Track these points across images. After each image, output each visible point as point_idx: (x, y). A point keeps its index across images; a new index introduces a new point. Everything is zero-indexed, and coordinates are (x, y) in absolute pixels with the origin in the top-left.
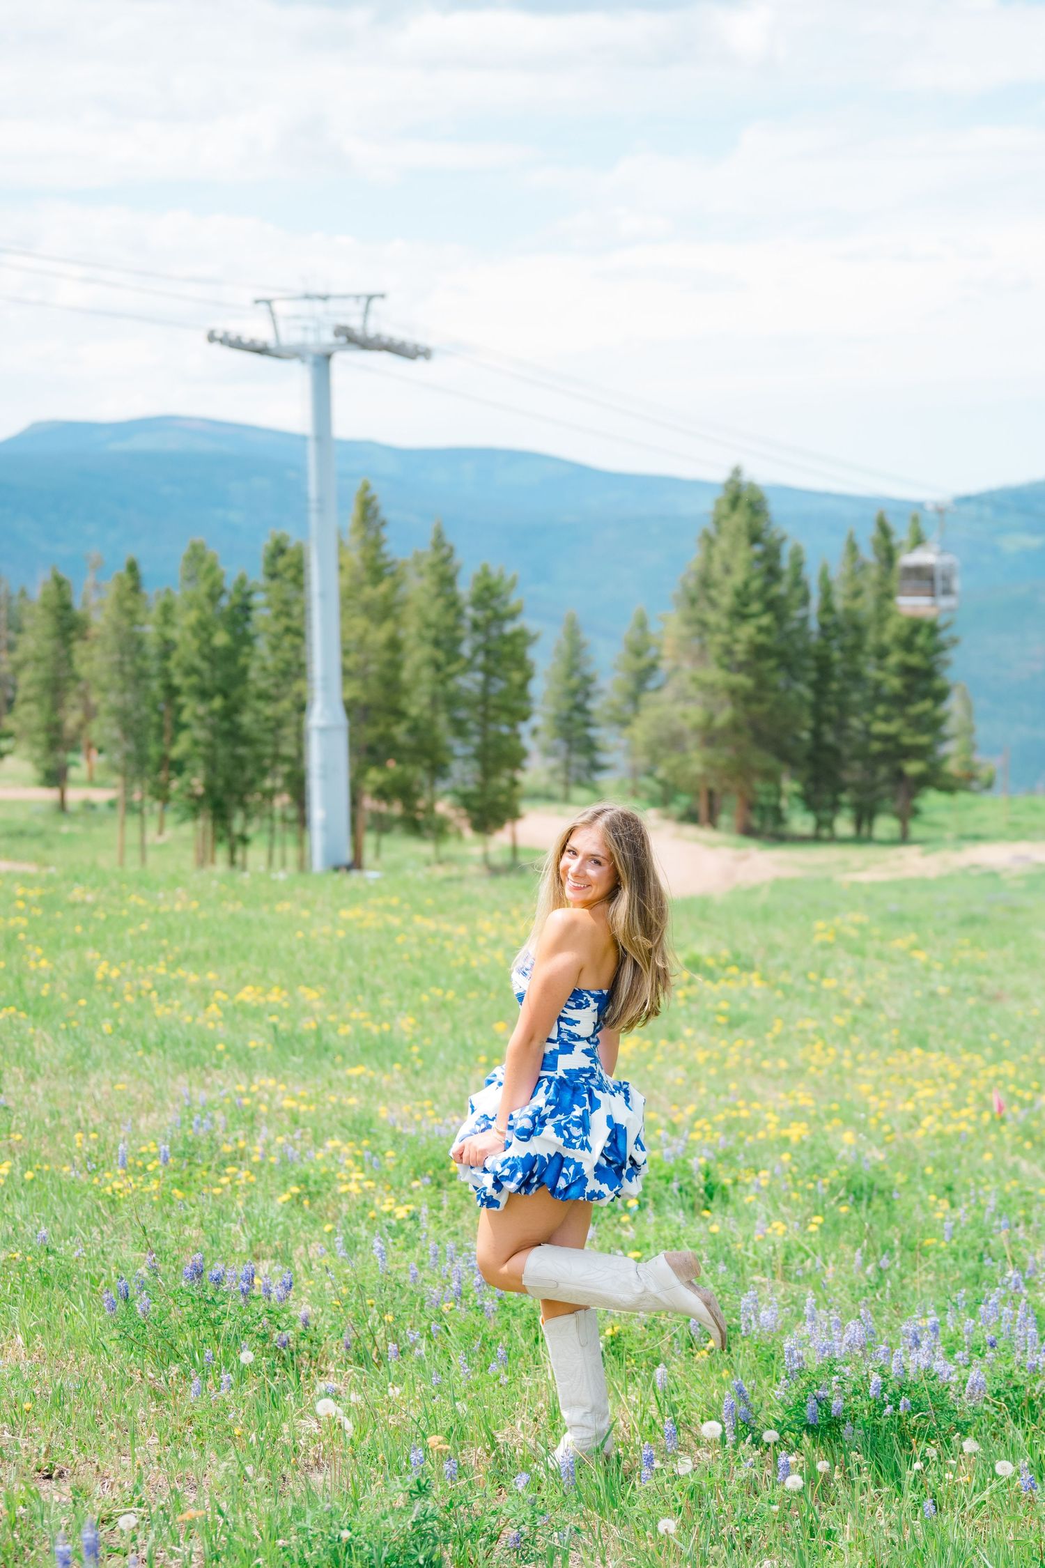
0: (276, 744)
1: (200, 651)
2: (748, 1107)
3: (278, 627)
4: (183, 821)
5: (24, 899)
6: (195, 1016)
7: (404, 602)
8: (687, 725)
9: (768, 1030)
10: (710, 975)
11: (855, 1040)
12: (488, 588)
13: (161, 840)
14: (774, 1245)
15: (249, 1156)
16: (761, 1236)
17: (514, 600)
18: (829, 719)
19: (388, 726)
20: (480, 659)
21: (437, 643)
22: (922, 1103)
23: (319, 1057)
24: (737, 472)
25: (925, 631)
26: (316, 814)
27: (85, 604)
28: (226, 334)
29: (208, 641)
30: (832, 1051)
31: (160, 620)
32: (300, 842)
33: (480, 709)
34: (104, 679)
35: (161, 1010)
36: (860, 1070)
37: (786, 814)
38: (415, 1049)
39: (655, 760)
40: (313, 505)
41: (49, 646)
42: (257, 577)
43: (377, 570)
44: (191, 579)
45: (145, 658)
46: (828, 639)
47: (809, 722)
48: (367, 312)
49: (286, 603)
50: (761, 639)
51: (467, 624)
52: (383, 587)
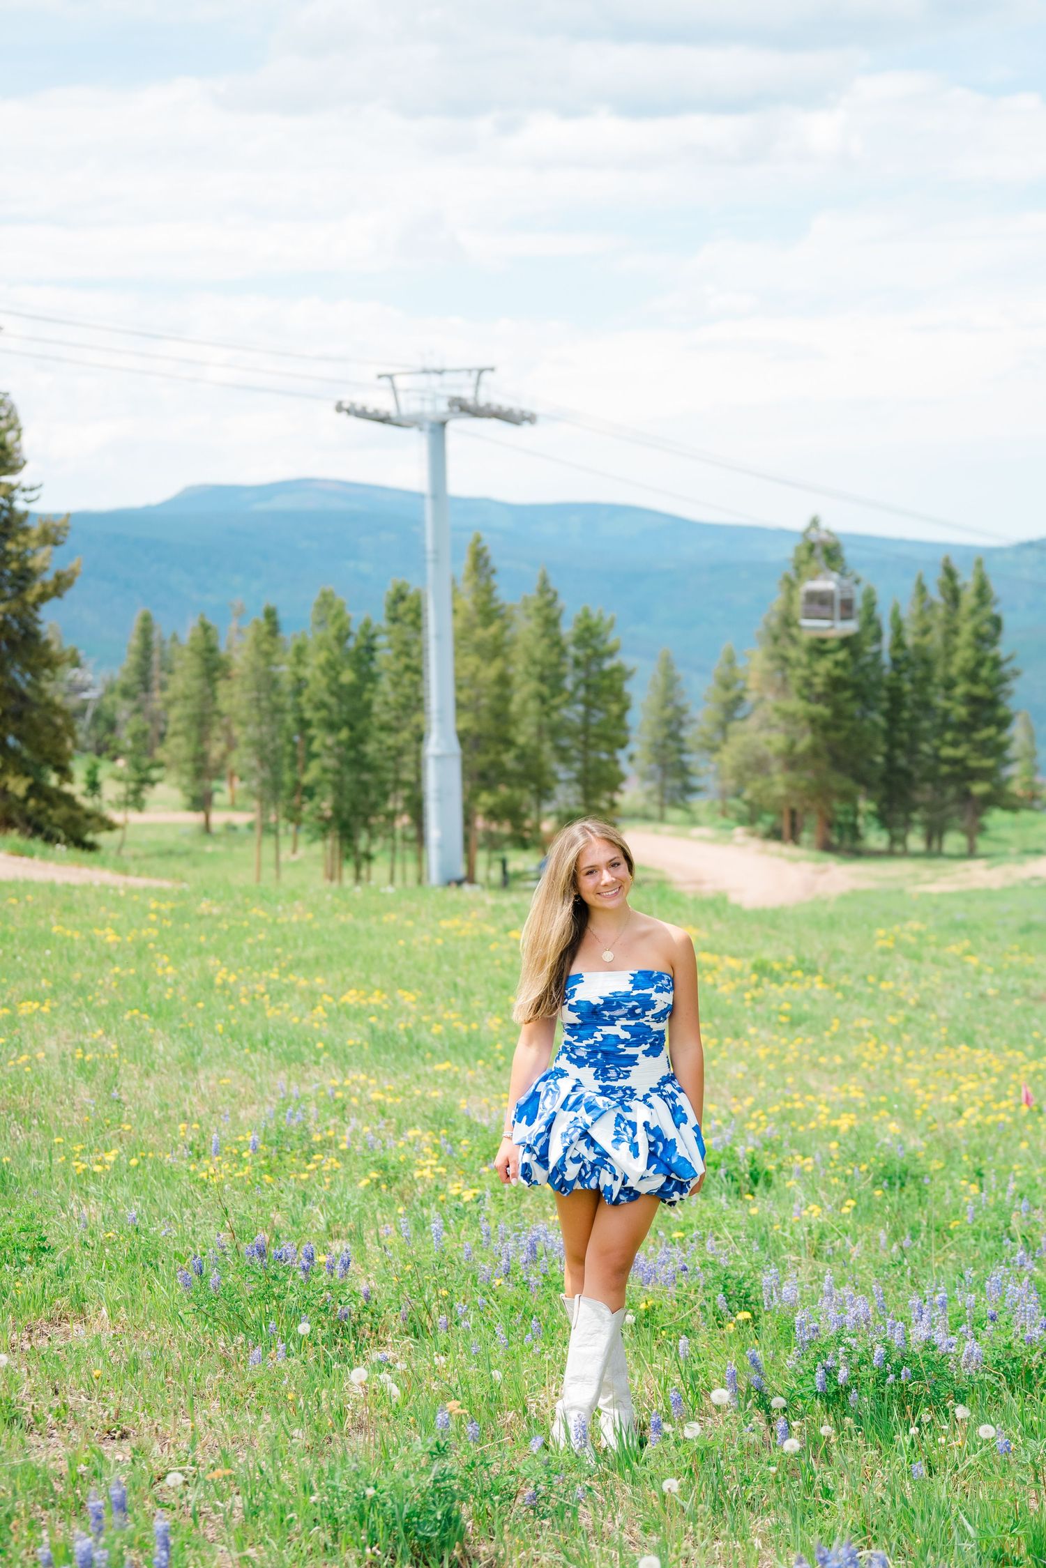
0: (397, 771)
1: (328, 686)
2: (802, 1099)
3: (398, 666)
4: (313, 841)
5: (157, 912)
6: (302, 1017)
7: (513, 642)
8: (770, 751)
9: (826, 1028)
10: (777, 979)
11: (906, 1038)
12: (588, 629)
13: (294, 858)
14: (810, 1226)
15: (337, 1144)
16: (798, 1218)
17: (612, 639)
18: (901, 745)
19: (498, 753)
20: (582, 693)
21: (542, 679)
22: (965, 1096)
23: (411, 1054)
24: (815, 522)
25: (988, 664)
26: (433, 833)
27: (229, 647)
28: (353, 405)
29: (335, 679)
30: (884, 1048)
31: (294, 660)
32: (419, 859)
33: (582, 737)
34: (243, 714)
35: (271, 1012)
36: (909, 1066)
37: (862, 831)
38: (499, 1047)
39: (742, 783)
40: (430, 556)
41: (196, 684)
42: (380, 620)
43: (489, 612)
44: (321, 623)
45: (279, 694)
46: (900, 672)
47: (883, 748)
48: (478, 383)
49: (406, 643)
50: (838, 672)
51: (569, 661)
52: (493, 629)
